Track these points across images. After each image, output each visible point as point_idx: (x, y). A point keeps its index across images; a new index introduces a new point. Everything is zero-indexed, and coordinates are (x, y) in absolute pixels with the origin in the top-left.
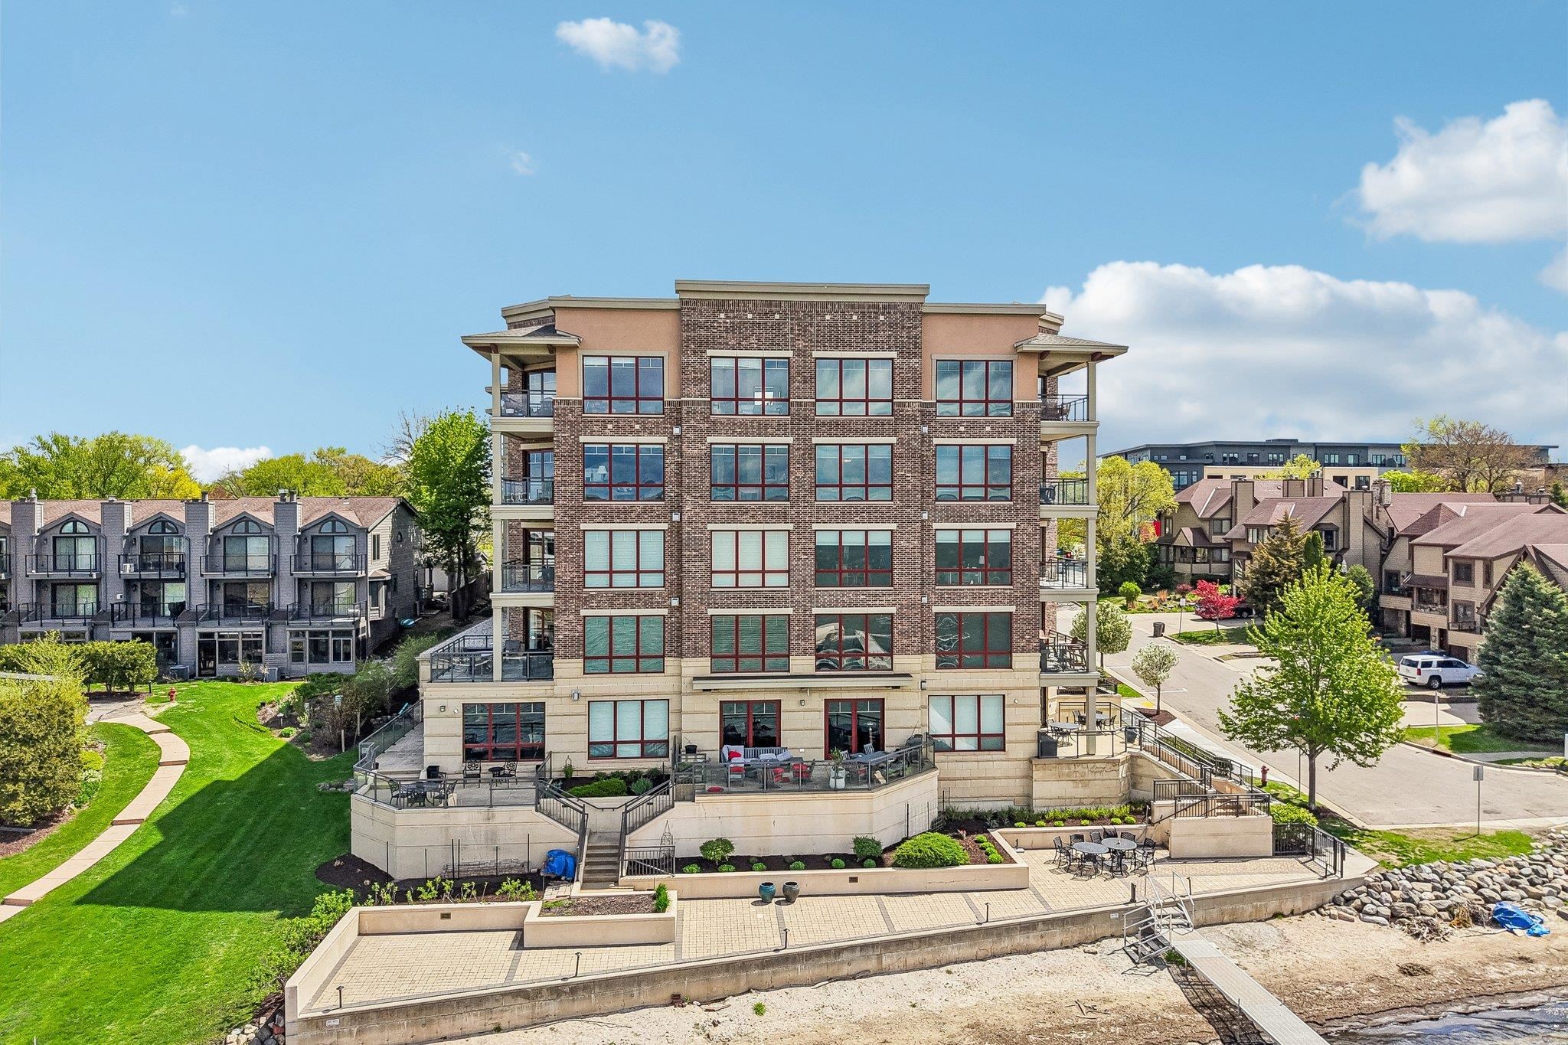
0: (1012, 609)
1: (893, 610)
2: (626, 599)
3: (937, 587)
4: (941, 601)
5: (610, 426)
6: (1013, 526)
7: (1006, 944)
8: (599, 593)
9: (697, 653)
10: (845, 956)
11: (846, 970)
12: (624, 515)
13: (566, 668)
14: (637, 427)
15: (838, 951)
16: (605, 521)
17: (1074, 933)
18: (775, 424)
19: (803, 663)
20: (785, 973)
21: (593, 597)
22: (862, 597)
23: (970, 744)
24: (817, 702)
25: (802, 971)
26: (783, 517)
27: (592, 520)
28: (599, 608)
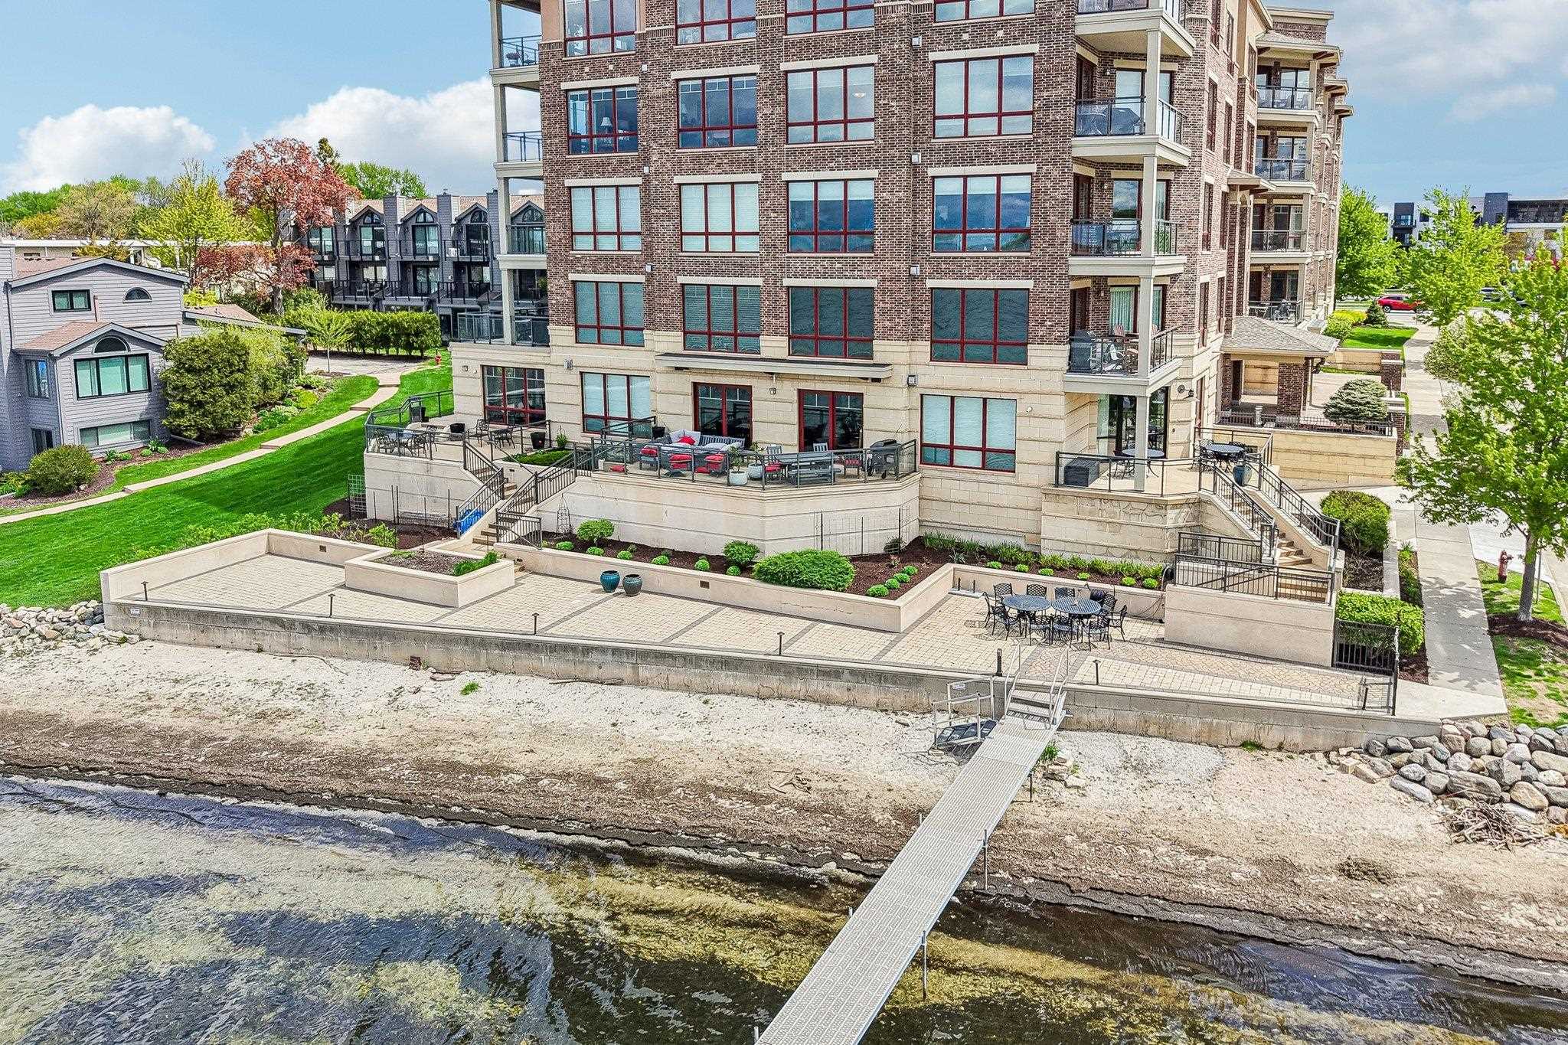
0: (1029, 284)
1: (873, 283)
2: (610, 263)
3: (932, 255)
4: (938, 273)
5: (587, 69)
6: (1032, 168)
7: (798, 686)
8: (583, 256)
9: (668, 325)
10: (594, 657)
11: (595, 673)
12: (602, 169)
13: (560, 334)
14: (611, 67)
15: (587, 650)
16: (586, 176)
17: (896, 695)
18: (740, 50)
19: (774, 345)
20: (527, 660)
21: (578, 260)
22: (838, 265)
23: (975, 459)
24: (789, 391)
25: (545, 662)
26: (749, 165)
27: (574, 175)
28: (584, 272)
